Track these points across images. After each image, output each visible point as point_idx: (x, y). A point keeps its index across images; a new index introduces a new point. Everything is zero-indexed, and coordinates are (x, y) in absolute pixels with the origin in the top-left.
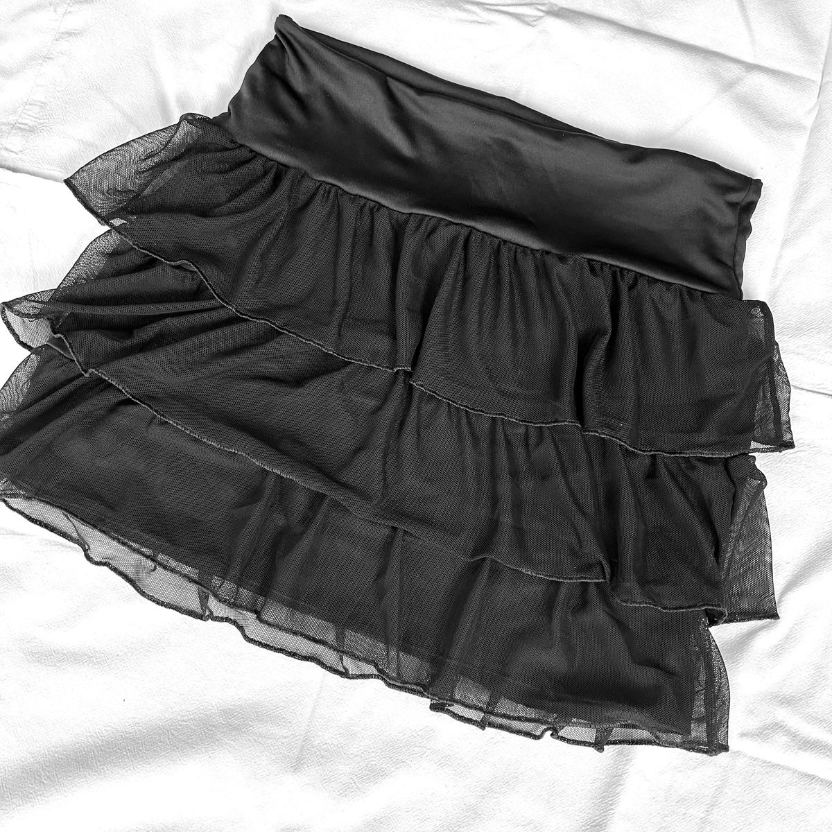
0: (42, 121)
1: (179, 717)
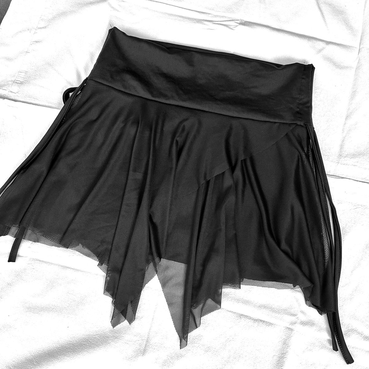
0: (26, 79)
1: (92, 334)
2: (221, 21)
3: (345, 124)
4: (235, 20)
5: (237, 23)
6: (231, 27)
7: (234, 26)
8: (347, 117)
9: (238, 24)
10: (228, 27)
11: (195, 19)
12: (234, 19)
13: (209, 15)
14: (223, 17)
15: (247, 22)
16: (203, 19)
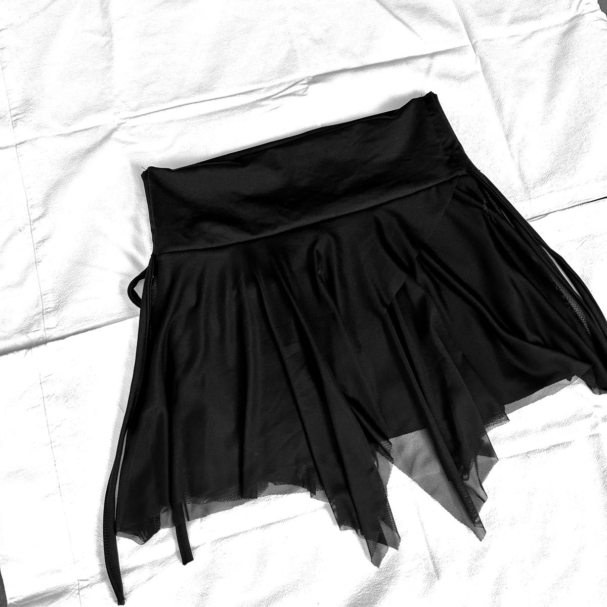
2: (282, 92)
3: (510, 146)
4: (299, 82)
5: (304, 84)
6: (300, 93)
7: (303, 89)
8: (507, 137)
9: (306, 86)
10: (295, 95)
11: (246, 105)
12: (296, 81)
13: (261, 90)
14: (280, 85)
15: (316, 76)
16: (255, 100)
